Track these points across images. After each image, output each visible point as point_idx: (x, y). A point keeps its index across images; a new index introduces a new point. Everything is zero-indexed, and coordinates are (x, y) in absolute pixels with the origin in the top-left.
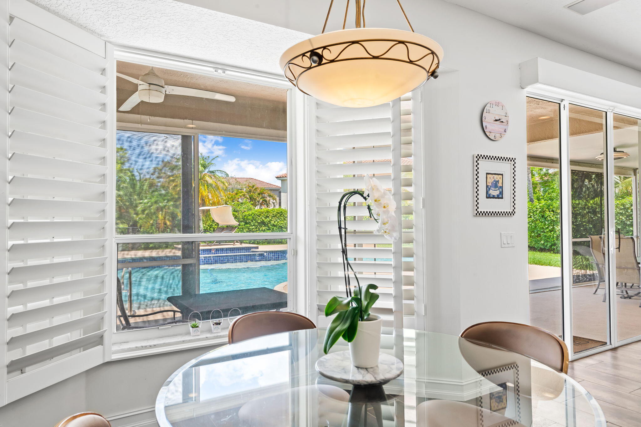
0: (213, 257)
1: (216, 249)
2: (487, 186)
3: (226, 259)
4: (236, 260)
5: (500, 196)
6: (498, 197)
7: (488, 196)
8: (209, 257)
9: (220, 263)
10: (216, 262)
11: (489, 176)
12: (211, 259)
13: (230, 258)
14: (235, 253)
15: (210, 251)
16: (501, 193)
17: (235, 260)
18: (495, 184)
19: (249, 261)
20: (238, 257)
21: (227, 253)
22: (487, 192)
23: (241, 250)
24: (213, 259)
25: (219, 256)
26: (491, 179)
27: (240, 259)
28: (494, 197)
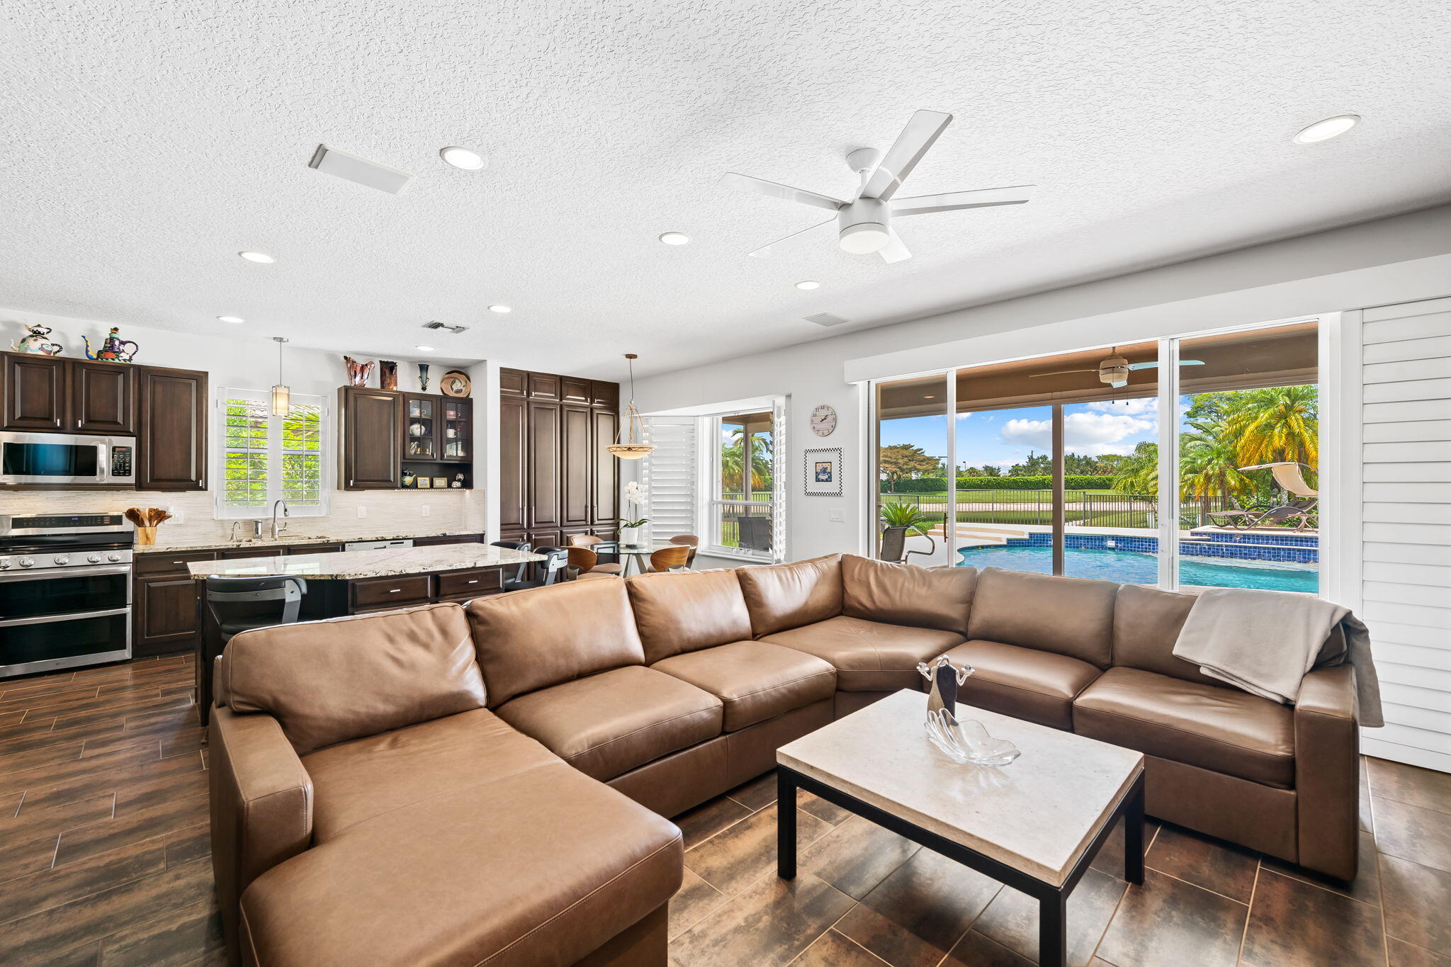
0: (1226, 546)
1: (1244, 535)
2: (816, 473)
3: (1255, 552)
4: (1278, 556)
5: (829, 480)
6: (827, 481)
7: (818, 480)
8: (1218, 546)
9: (1241, 558)
10: (1232, 555)
11: (818, 465)
12: (1222, 550)
13: (1264, 552)
14: (1286, 544)
15: (1231, 538)
16: (830, 477)
17: (1275, 555)
18: (824, 471)
19: (1312, 561)
20: (1282, 553)
21: (1258, 543)
22: (816, 477)
23: (1302, 541)
24: (1227, 550)
25: (1240, 547)
26: (820, 467)
27: (1289, 557)
28: (823, 481)
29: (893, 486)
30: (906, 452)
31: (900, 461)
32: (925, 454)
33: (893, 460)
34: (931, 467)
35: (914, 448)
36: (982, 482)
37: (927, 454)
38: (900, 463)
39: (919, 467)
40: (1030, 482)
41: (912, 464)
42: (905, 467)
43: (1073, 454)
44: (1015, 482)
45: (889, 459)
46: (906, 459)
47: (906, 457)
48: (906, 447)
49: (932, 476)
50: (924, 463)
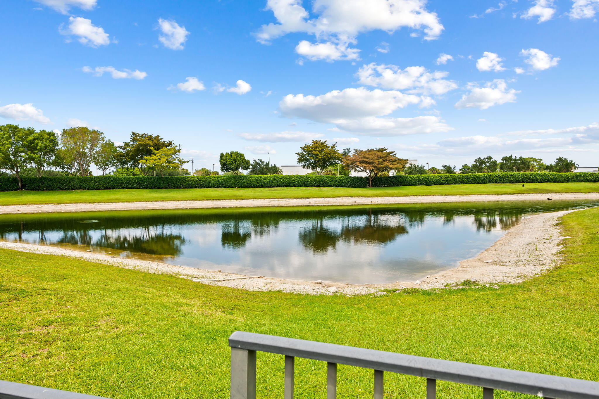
29: (371, 183)
30: (380, 154)
31: (376, 161)
32: (397, 156)
33: (370, 161)
34: (401, 166)
35: (388, 151)
36: (441, 178)
37: (399, 156)
38: (375, 163)
39: (391, 166)
40: (478, 178)
41: (386, 163)
42: (380, 166)
43: (511, 155)
44: (467, 178)
45: (367, 160)
46: (380, 160)
47: (381, 158)
48: (381, 150)
49: (402, 174)
50: (395, 163)
